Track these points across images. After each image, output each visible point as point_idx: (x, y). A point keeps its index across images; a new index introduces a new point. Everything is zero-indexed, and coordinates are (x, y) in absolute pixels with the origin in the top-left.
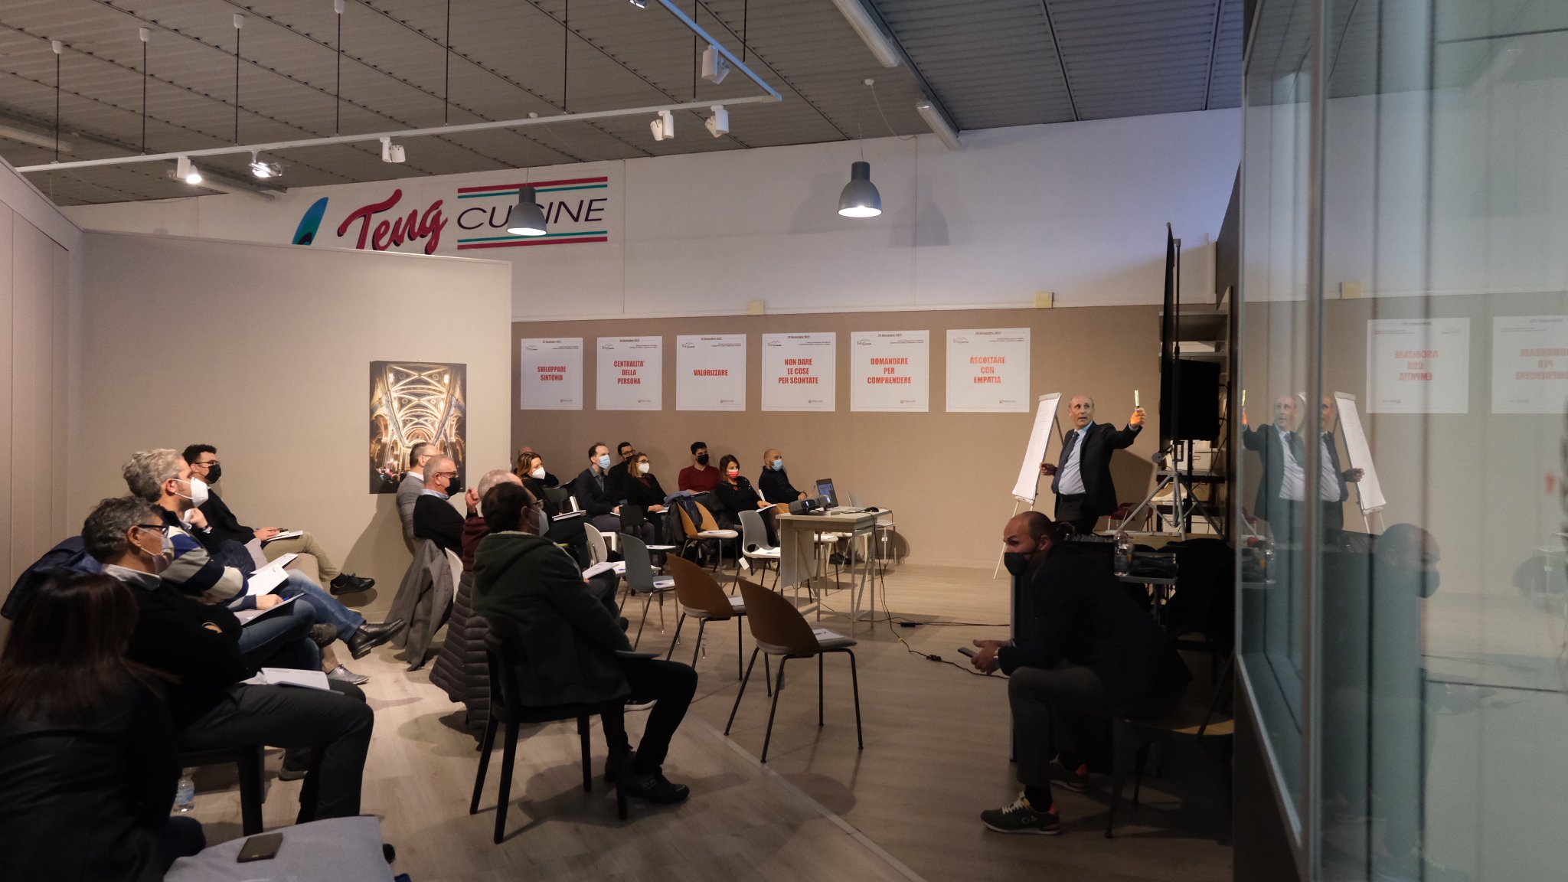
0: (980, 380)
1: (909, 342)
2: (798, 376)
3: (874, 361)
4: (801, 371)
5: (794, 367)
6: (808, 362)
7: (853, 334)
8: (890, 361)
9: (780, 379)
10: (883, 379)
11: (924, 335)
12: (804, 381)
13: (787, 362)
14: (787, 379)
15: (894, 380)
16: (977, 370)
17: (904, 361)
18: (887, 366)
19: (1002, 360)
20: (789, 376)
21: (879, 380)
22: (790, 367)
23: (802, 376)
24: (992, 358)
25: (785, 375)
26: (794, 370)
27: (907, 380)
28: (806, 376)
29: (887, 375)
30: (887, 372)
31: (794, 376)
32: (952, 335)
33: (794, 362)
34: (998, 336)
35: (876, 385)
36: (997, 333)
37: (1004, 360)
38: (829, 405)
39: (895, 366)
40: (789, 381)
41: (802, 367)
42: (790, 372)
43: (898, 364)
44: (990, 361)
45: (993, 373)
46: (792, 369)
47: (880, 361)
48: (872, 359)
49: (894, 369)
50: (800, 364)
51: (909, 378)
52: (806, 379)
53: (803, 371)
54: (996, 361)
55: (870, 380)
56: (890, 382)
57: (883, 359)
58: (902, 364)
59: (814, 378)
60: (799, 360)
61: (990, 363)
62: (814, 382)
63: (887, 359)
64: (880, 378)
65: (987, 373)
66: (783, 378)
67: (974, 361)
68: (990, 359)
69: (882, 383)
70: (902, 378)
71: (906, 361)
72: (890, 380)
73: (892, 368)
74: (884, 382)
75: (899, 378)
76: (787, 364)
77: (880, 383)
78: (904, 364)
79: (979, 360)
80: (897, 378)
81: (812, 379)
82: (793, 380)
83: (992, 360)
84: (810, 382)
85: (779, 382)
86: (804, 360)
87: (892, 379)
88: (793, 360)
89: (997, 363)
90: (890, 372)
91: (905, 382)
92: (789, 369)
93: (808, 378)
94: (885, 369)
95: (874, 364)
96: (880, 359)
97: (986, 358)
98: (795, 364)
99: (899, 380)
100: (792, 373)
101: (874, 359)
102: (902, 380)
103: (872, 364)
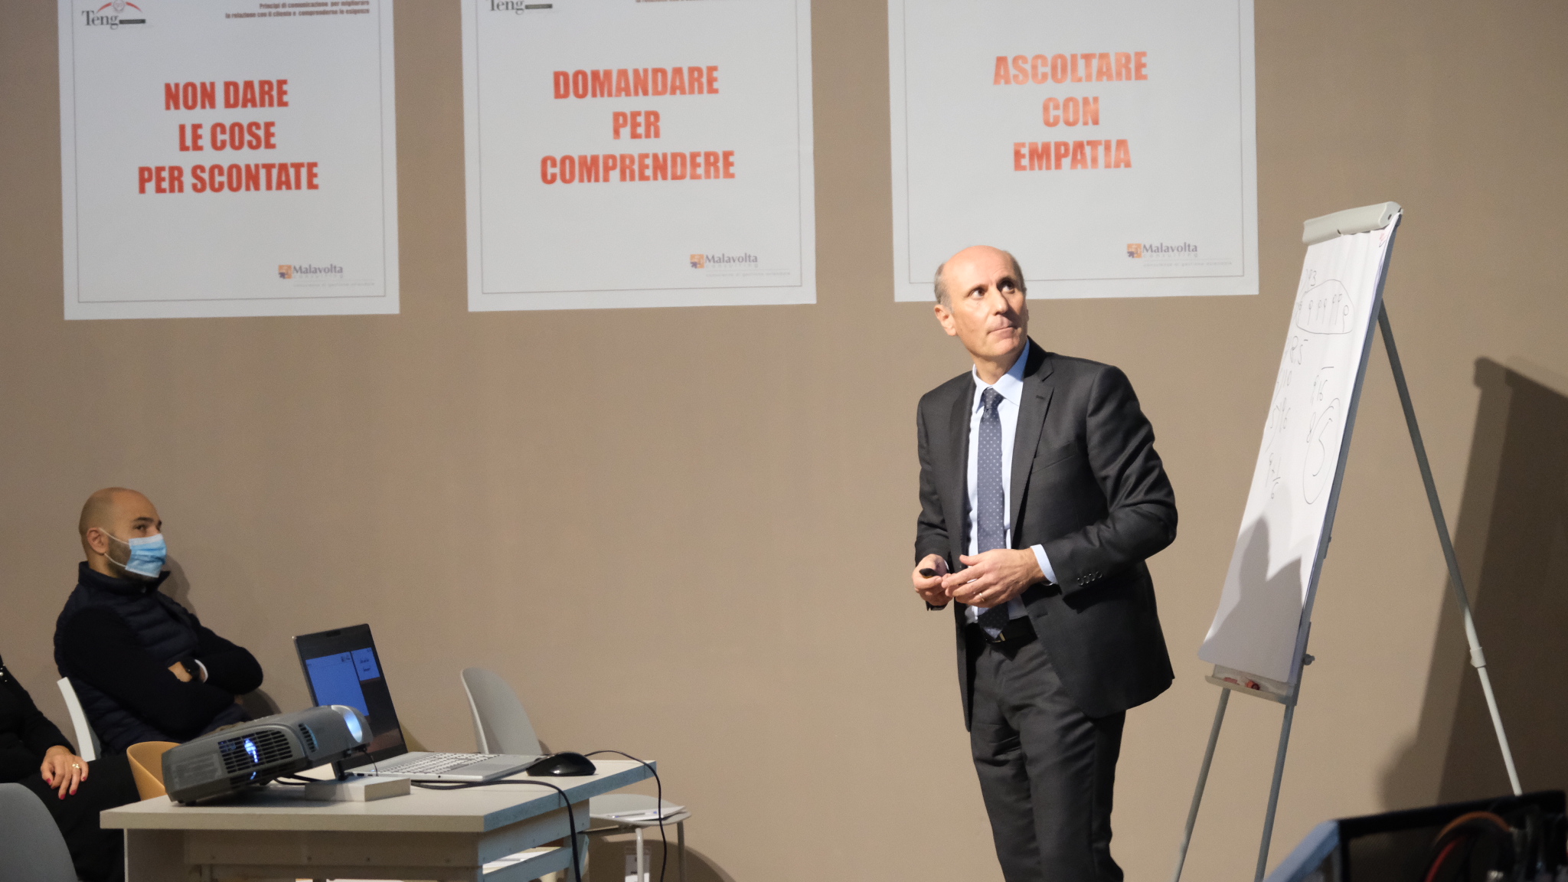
0: (1040, 156)
2: (227, 157)
3: (568, 85)
4: (237, 136)
5: (206, 117)
6: (272, 93)
8: (640, 82)
9: (145, 175)
10: (610, 162)
12: (253, 179)
13: (172, 97)
14: (176, 173)
15: (661, 167)
16: (1024, 114)
17: (701, 80)
18: (628, 104)
19: (1134, 67)
20: (187, 161)
21: (591, 168)
22: (187, 117)
23: (246, 157)
24: (1087, 57)
25: (170, 155)
26: (205, 133)
27: (719, 164)
28: (262, 156)
29: (627, 146)
30: (626, 132)
31: (208, 157)
33: (208, 96)
35: (580, 190)
37: (1140, 66)
38: (370, 283)
39: (665, 105)
40: (188, 180)
41: (245, 115)
42: (188, 138)
43: (673, 92)
44: (1081, 71)
45: (1096, 122)
46: (196, 127)
47: (595, 83)
48: (557, 75)
49: (656, 115)
50: (235, 105)
51: (727, 155)
52: (263, 173)
53: (247, 137)
54: (1109, 68)
55: (550, 170)
56: (643, 178)
57: (608, 73)
58: (692, 92)
59: (298, 166)
60: (227, 85)
61: (1080, 80)
62: (298, 186)
63: (623, 73)
64: (595, 159)
65: (1068, 123)
66: (160, 169)
67: (1012, 71)
68: (1081, 63)
69: (606, 179)
70: (694, 156)
71: (711, 81)
72: (643, 167)
73: (648, 114)
74: (615, 175)
75: (683, 156)
76: (177, 107)
77: (597, 180)
78: (701, 91)
79: (1034, 67)
80: (674, 156)
81: (292, 171)
82: (206, 176)
83: (1088, 65)
84: (284, 183)
85: (142, 190)
86: (249, 85)
87: (649, 161)
88: (203, 85)
89: (1110, 78)
90: (641, 130)
91: (708, 176)
92: (182, 128)
93: (272, 166)
94: (616, 115)
95: (566, 95)
96: (595, 74)
97: (1062, 57)
98: (213, 105)
99: (684, 164)
100: (197, 147)
101: (565, 75)
102: (695, 165)
103: (558, 95)
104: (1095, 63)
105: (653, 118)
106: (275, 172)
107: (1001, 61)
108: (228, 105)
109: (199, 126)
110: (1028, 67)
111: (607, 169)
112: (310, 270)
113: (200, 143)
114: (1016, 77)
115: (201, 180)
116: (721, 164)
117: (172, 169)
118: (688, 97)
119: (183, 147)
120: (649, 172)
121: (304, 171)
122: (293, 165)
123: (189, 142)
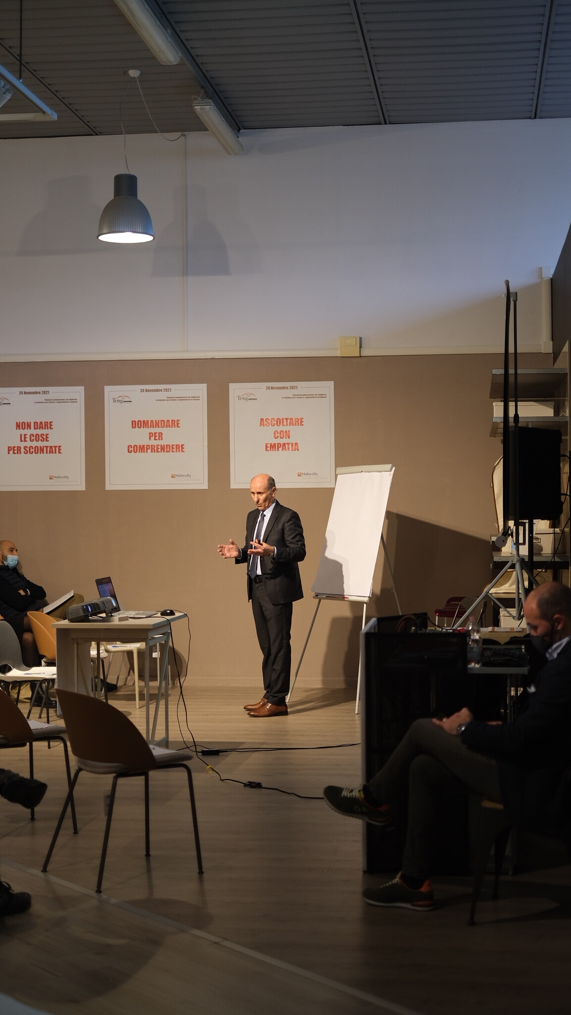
0: (273, 447)
1: (181, 399)
2: (34, 444)
3: (135, 424)
4: (37, 438)
5: (28, 432)
6: (48, 425)
7: (107, 389)
8: (157, 424)
9: (9, 449)
10: (148, 447)
11: (201, 390)
12: (42, 450)
13: (18, 426)
14: (19, 448)
15: (163, 449)
16: (268, 435)
17: (175, 424)
18: (153, 430)
19: (300, 422)
20: (22, 445)
21: (142, 449)
22: (23, 432)
23: (40, 444)
24: (287, 419)
25: (17, 443)
26: (28, 437)
28: (45, 444)
29: (153, 442)
30: (153, 438)
31: (28, 444)
32: (235, 390)
33: (29, 426)
34: (295, 392)
35: (139, 455)
36: (292, 388)
37: (302, 422)
38: (77, 482)
39: (164, 431)
40: (23, 450)
41: (40, 432)
42: (23, 438)
43: (167, 427)
44: (285, 423)
45: (289, 438)
46: (25, 435)
47: (143, 424)
48: (133, 421)
49: (162, 433)
50: (37, 428)
51: (182, 445)
52: (45, 448)
53: (40, 438)
54: (293, 422)
55: (130, 449)
56: (158, 452)
57: (148, 421)
58: (172, 427)
59: (55, 447)
60: (35, 423)
61: (284, 425)
62: (55, 453)
63: (152, 421)
64: (144, 446)
65: (281, 438)
66: (14, 447)
67: (265, 423)
68: (285, 421)
69: (147, 452)
70: (173, 445)
71: (178, 424)
72: (158, 448)
73: (159, 433)
74: (149, 451)
75: (169, 446)
76: (20, 429)
77: (144, 452)
78: (175, 427)
79: (271, 422)
80: (167, 445)
81: (54, 448)
82: (28, 449)
83: (287, 421)
84: (51, 452)
85: (9, 453)
86: (41, 423)
87: (159, 447)
88: (27, 423)
89: (293, 425)
90: (157, 438)
91: (177, 451)
92: (21, 435)
93: (48, 447)
94: (150, 433)
95: (135, 427)
96: (144, 421)
97: (280, 419)
98: (30, 429)
99: (170, 448)
100: (25, 441)
101: (135, 421)
102: (173, 448)
103: (133, 427)
104: (289, 421)
105: (161, 434)
106: (48, 448)
107: (262, 420)
108: (35, 429)
109: (26, 435)
110: (270, 422)
111: (147, 449)
112: (58, 477)
113: (26, 439)
114: (266, 424)
115: (27, 450)
116: (180, 448)
117: (18, 447)
118: (171, 428)
119: (21, 441)
120: (159, 450)
121: (57, 448)
122: (54, 446)
123: (23, 439)
